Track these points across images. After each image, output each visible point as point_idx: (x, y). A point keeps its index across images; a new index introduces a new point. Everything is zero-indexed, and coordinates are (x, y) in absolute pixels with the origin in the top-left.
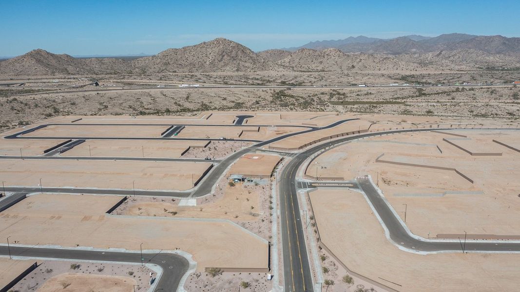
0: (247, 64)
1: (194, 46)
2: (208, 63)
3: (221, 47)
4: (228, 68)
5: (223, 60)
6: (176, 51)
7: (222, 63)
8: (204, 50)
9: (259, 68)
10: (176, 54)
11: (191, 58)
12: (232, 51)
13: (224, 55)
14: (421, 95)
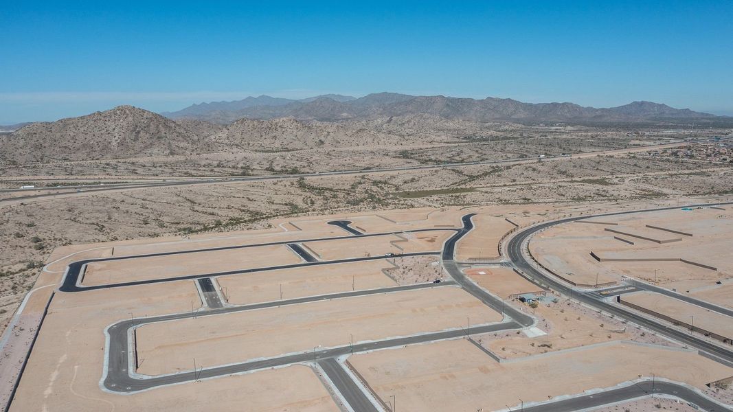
0: (182, 144)
1: (81, 118)
2: (114, 144)
3: (130, 119)
4: (155, 151)
5: (140, 139)
6: (48, 126)
7: (139, 144)
8: (100, 124)
9: (202, 149)
10: (51, 131)
11: (82, 137)
12: (149, 126)
13: (139, 132)
14: (472, 178)
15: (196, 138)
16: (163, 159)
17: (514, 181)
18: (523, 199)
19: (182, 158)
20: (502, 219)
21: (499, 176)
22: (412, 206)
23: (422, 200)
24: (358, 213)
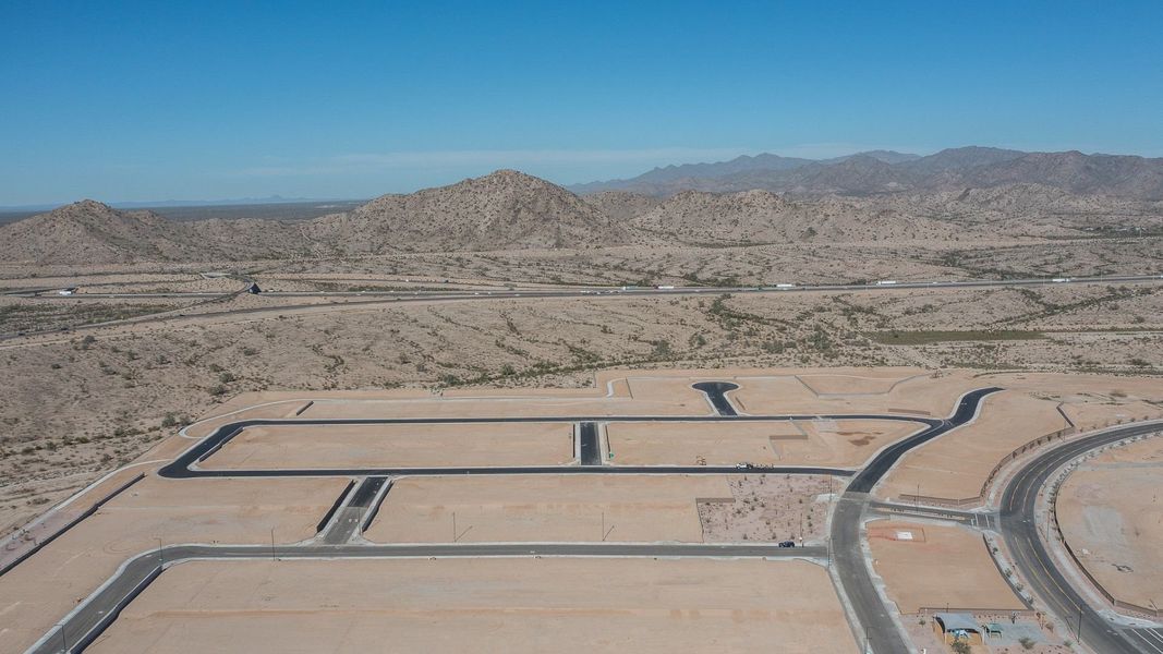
0: (576, 231)
1: (445, 189)
2: (483, 228)
3: (511, 189)
4: (534, 240)
5: (519, 221)
6: (401, 200)
7: (516, 229)
8: (469, 197)
9: (605, 239)
10: (404, 208)
11: (441, 216)
12: (535, 201)
13: (519, 210)
14: (1052, 309)
15: (606, 220)
16: (542, 253)
17: (1141, 320)
18: (1134, 362)
19: (570, 253)
20: (1051, 406)
21: (1115, 308)
22: (882, 363)
23: (910, 351)
24: (767, 370)
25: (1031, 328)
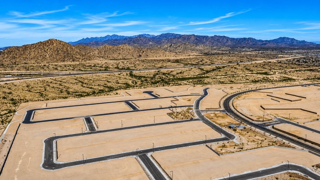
0: (78, 57)
1: (33, 44)
2: (48, 56)
3: (55, 45)
5: (59, 54)
6: (18, 48)
8: (41, 47)
9: (87, 59)
10: (19, 51)
11: (33, 53)
12: (63, 48)
13: (59, 51)
14: (208, 72)
15: (84, 54)
17: (226, 73)
18: (230, 81)
19: (78, 63)
20: (221, 90)
21: (220, 71)
23: (185, 82)
24: (156, 88)
25: (206, 76)
